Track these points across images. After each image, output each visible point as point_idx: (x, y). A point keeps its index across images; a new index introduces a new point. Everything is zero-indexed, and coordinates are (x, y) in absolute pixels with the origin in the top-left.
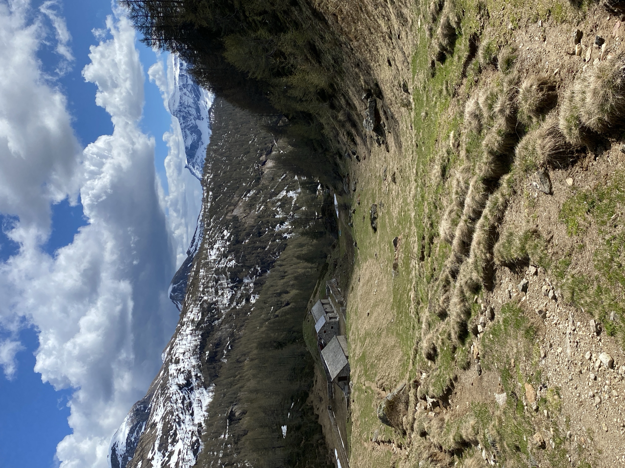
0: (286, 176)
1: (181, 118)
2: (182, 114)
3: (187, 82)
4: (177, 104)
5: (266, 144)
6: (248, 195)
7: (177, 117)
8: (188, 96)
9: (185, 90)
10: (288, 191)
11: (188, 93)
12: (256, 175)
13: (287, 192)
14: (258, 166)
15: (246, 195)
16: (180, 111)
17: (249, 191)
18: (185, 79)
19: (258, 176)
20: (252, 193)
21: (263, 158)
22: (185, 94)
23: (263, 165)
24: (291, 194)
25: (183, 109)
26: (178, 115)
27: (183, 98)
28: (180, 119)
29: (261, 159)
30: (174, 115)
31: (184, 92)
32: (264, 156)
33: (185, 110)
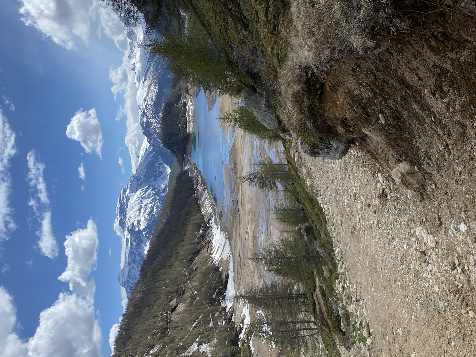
0: (199, 322)
1: (128, 288)
2: (129, 285)
3: (135, 258)
4: (126, 276)
5: (178, 286)
6: (151, 352)
7: (125, 287)
8: (136, 270)
9: (133, 265)
10: (200, 344)
11: (135, 267)
12: (163, 325)
13: (198, 346)
14: (167, 313)
15: (149, 352)
16: (128, 282)
17: (152, 347)
18: (134, 256)
19: (165, 326)
20: (156, 349)
21: (173, 303)
22: (133, 268)
23: (172, 312)
24: (205, 348)
25: (131, 281)
26: (126, 286)
27: (131, 272)
28: (127, 290)
29: (171, 304)
30: (122, 286)
31: (132, 266)
32: (175, 300)
33: (132, 282)
